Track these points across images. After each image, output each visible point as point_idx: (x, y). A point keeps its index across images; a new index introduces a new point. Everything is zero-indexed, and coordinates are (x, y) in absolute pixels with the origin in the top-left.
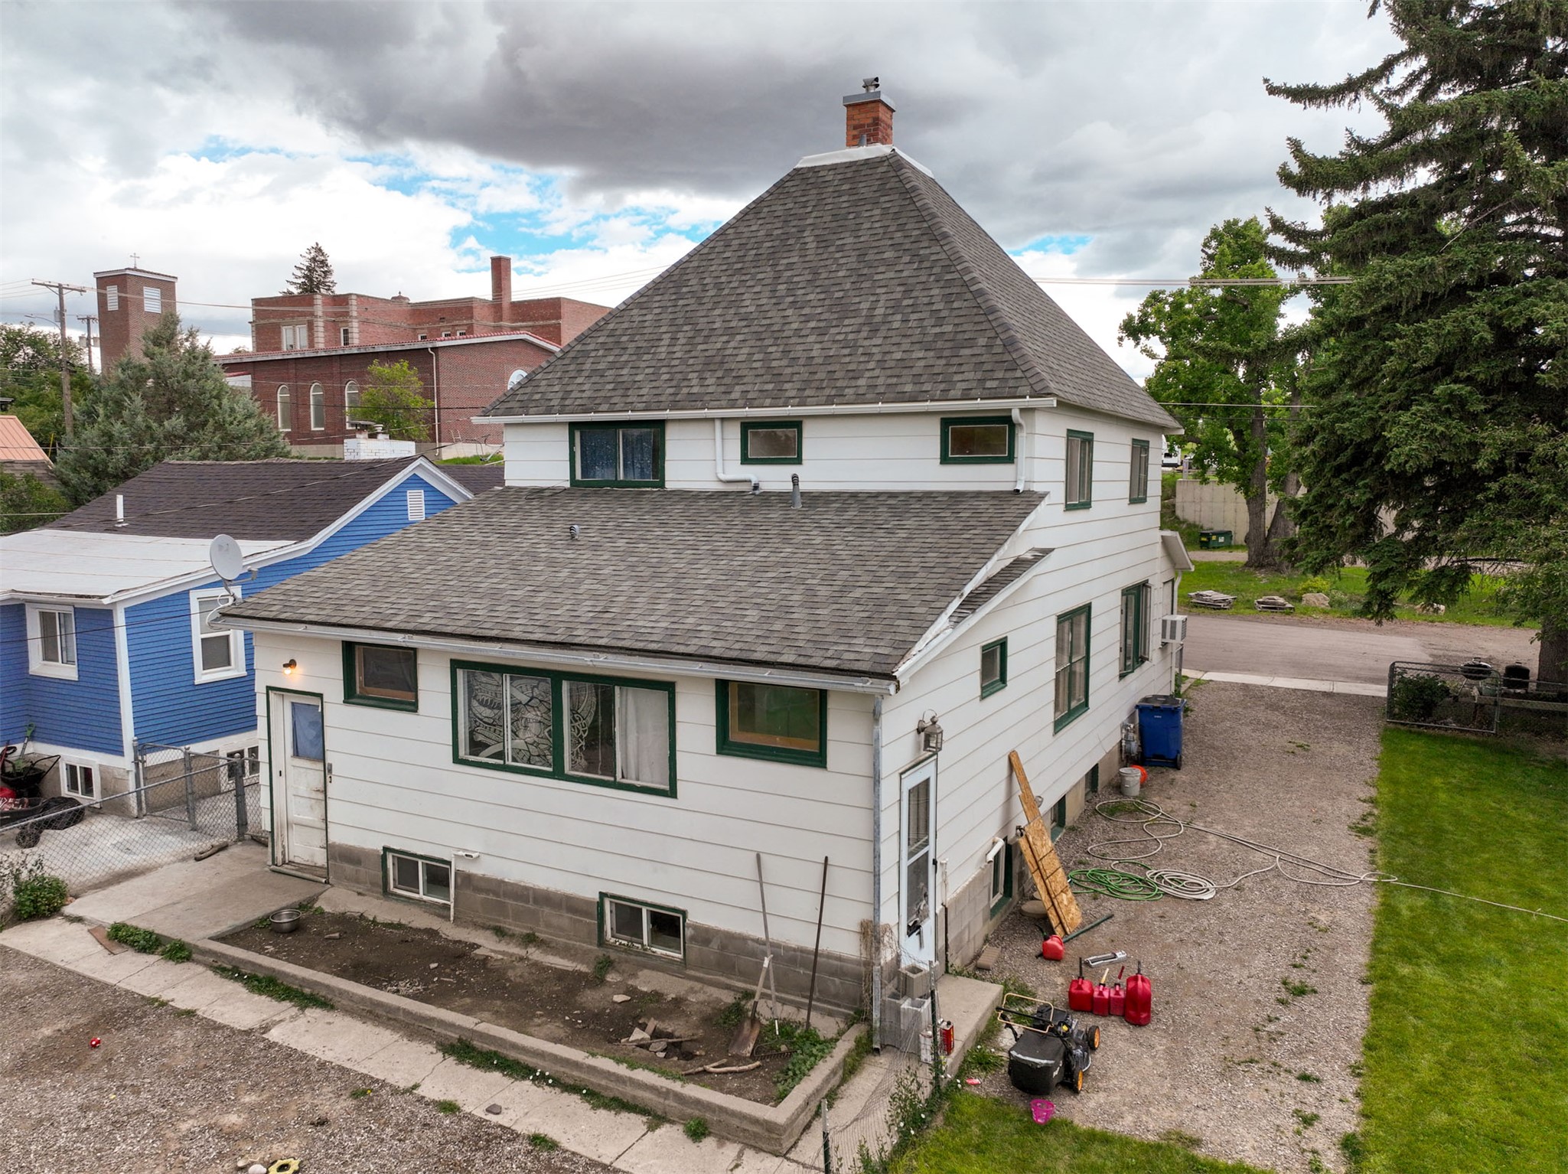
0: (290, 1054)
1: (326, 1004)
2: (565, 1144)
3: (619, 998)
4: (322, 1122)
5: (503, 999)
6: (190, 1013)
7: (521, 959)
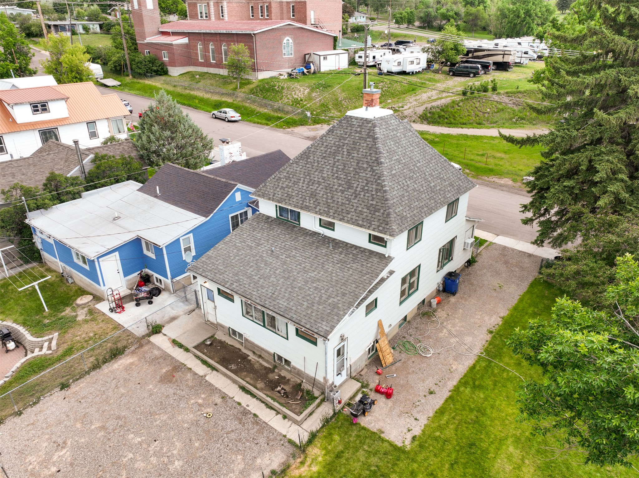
0: (210, 385)
1: (217, 370)
2: (260, 417)
3: (277, 377)
4: (216, 405)
5: (253, 374)
6: (190, 369)
7: (258, 362)
